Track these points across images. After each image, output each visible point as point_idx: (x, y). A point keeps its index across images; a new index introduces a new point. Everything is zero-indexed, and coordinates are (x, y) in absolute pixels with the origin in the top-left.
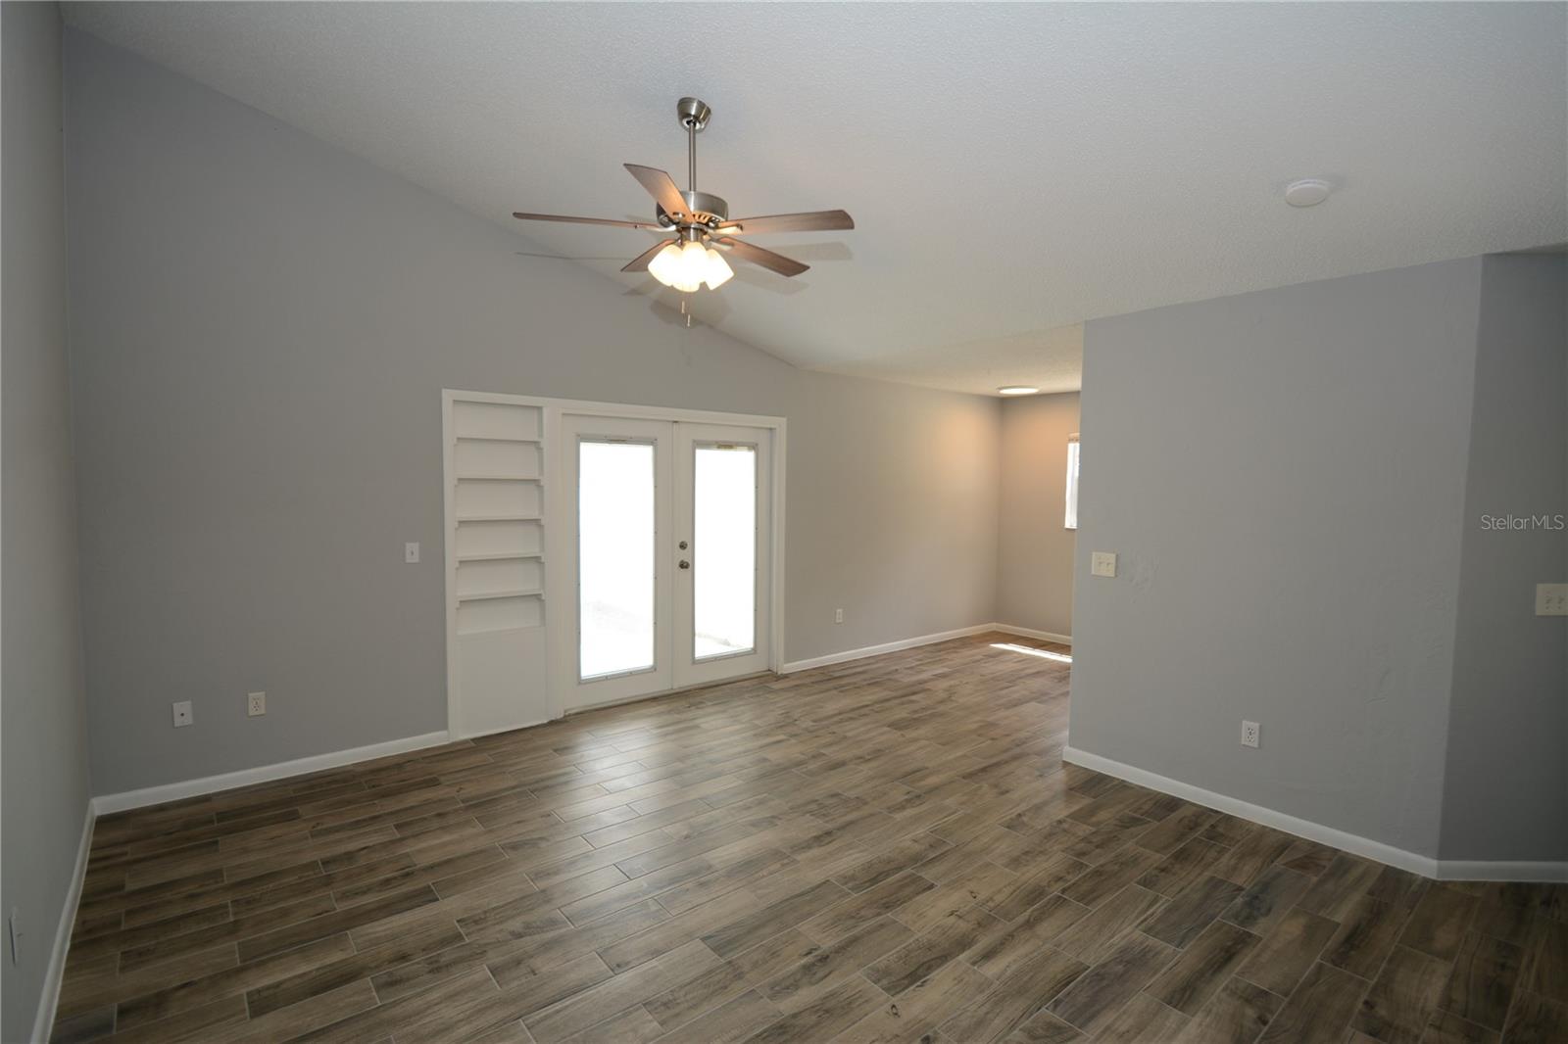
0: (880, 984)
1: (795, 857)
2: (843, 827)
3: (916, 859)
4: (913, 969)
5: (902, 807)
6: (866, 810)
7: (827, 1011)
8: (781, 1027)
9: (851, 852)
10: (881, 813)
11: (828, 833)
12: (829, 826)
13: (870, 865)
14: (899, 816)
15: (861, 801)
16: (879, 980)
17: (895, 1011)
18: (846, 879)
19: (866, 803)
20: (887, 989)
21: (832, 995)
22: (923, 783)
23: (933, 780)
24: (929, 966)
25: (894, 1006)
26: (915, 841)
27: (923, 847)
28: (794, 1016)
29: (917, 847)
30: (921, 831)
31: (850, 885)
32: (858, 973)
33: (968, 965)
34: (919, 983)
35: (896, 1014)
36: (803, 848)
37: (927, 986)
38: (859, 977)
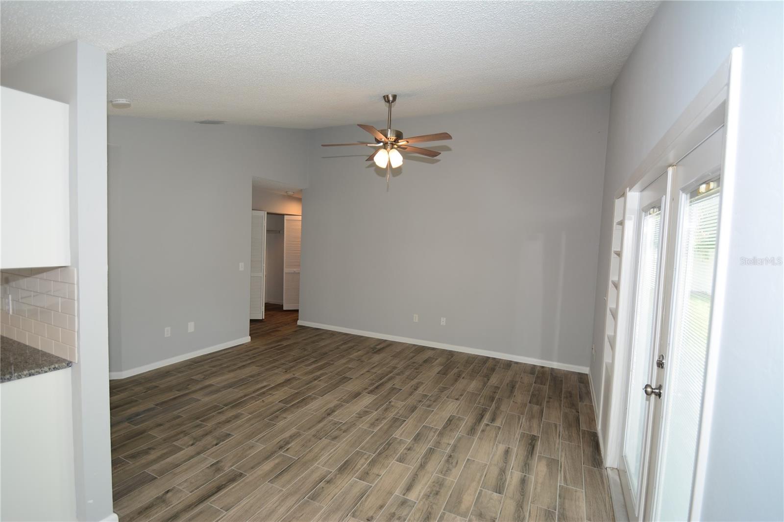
1: (339, 402)
2: (323, 419)
3: (285, 410)
5: (292, 437)
6: (313, 431)
9: (316, 408)
10: (304, 431)
11: (329, 414)
12: (330, 418)
13: (306, 405)
14: (293, 430)
15: (318, 437)
18: (315, 398)
19: (314, 436)
22: (277, 461)
23: (267, 466)
24: (283, 383)
26: (285, 418)
27: (281, 416)
29: (284, 415)
30: (281, 424)
31: (312, 397)
36: (337, 406)
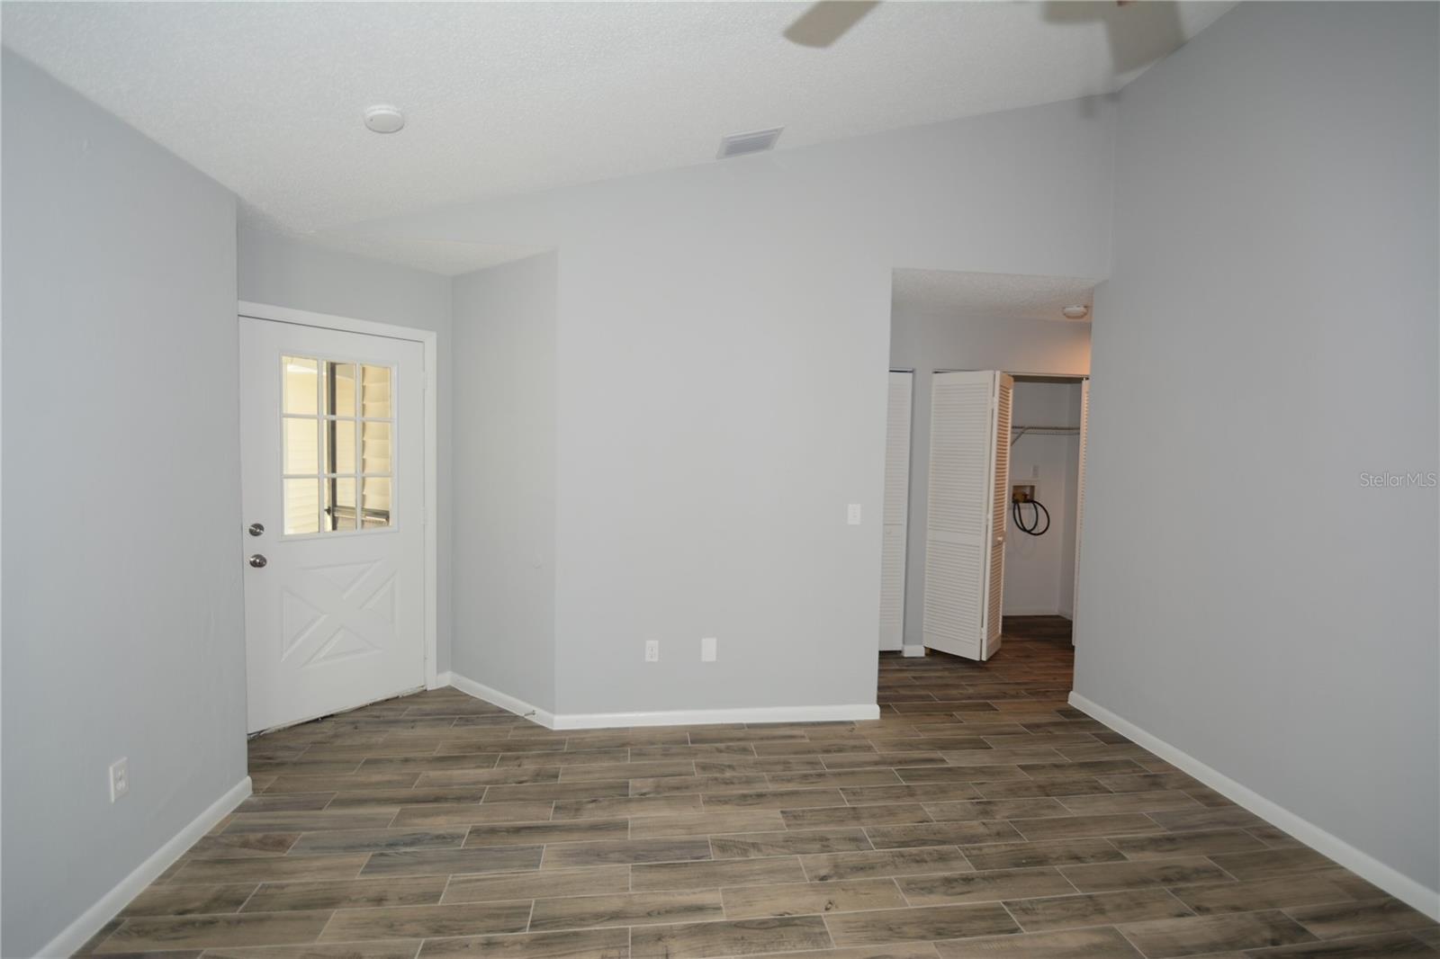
0: (823, 930)
4: (779, 929)
7: (891, 929)
8: (940, 934)
16: (821, 934)
17: (830, 905)
20: (821, 923)
21: (876, 940)
24: (763, 925)
25: (827, 909)
28: (923, 938)
32: (835, 948)
33: (724, 911)
34: (787, 916)
35: (830, 903)
37: (782, 911)
38: (837, 944)
